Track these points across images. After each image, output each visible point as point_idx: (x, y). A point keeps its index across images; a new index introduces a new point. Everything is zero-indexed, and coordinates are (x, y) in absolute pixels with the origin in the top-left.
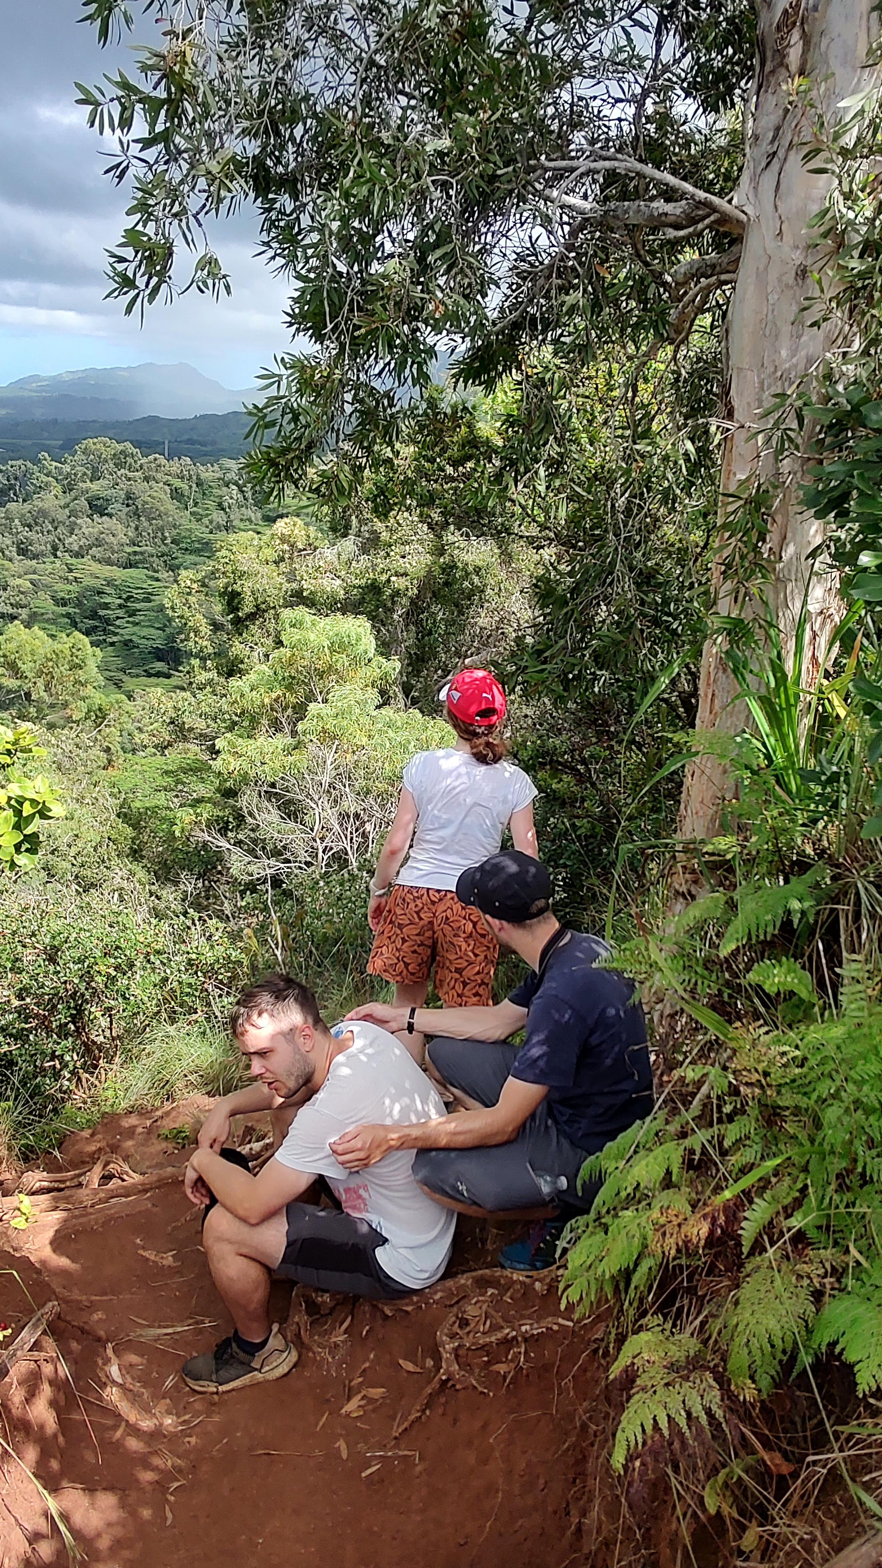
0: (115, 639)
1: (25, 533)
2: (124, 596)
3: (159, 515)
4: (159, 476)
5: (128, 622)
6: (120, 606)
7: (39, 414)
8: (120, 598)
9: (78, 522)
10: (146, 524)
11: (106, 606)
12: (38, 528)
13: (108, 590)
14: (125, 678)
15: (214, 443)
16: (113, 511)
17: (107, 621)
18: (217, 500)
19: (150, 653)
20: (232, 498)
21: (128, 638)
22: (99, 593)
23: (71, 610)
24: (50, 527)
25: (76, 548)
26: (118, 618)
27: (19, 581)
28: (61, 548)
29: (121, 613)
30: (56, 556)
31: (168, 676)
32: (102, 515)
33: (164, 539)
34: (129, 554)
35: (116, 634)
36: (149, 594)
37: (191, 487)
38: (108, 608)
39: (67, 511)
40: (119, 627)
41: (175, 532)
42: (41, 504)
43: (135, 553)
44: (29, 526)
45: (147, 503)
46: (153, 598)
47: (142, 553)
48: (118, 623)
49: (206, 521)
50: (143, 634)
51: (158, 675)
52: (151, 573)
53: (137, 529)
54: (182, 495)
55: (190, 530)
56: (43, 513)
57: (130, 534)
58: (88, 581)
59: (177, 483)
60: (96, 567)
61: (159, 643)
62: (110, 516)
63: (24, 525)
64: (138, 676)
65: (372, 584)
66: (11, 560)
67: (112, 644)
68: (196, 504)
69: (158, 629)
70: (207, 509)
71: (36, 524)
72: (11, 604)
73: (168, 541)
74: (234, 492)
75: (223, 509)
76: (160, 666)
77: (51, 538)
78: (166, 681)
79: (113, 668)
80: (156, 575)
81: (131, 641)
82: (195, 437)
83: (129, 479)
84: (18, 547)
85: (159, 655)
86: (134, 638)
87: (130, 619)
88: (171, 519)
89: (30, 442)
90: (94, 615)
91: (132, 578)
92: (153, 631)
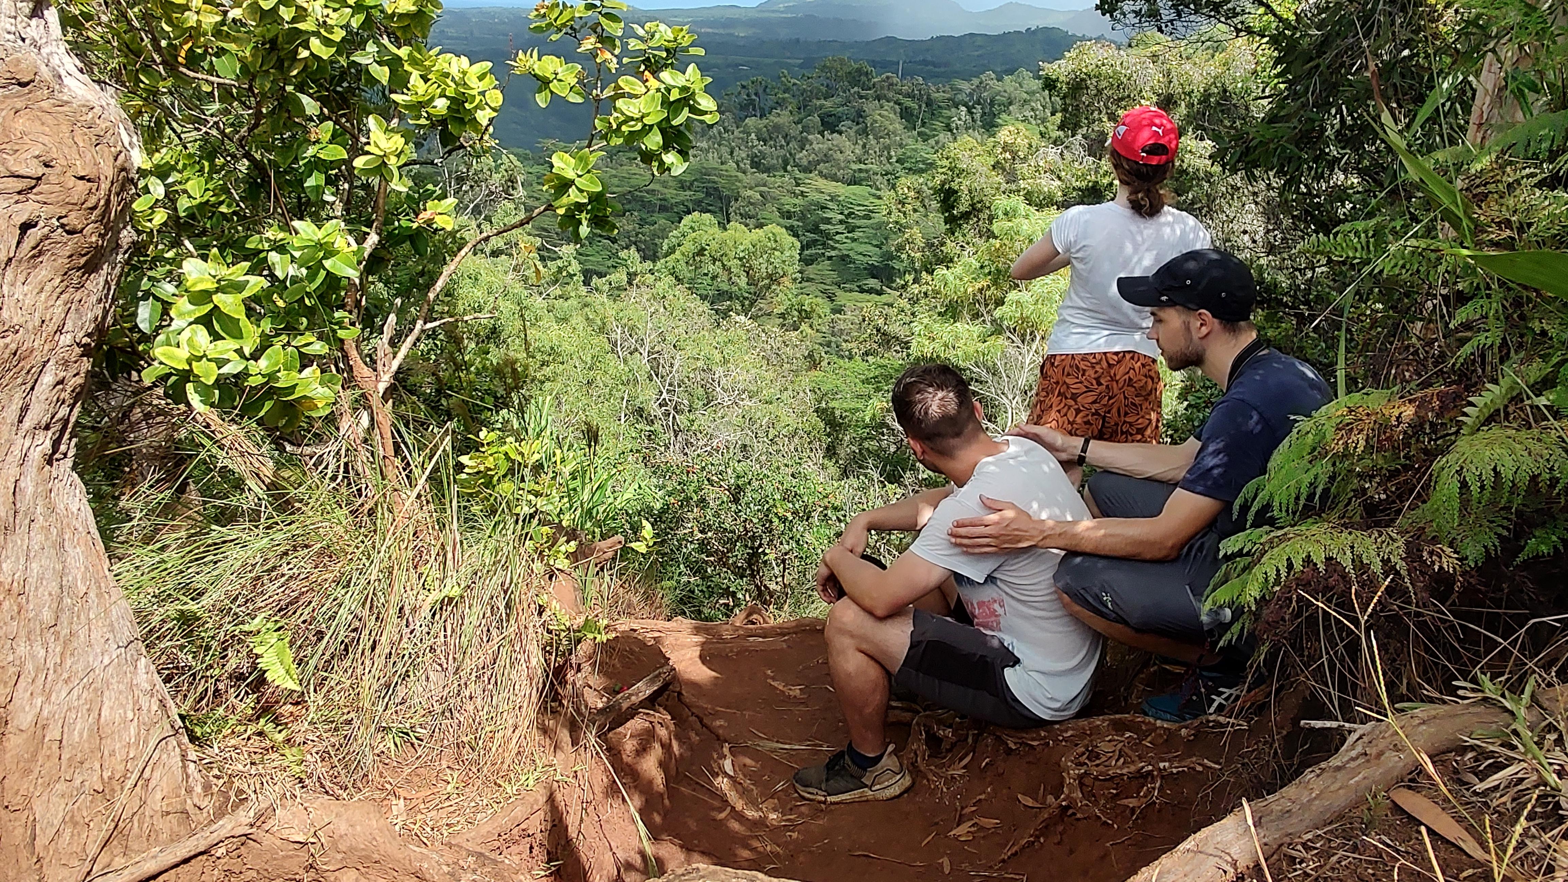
0: (833, 253)
1: (761, 146)
2: (846, 212)
3: (888, 134)
4: (891, 94)
5: (847, 238)
6: (841, 222)
7: (784, 34)
8: (841, 213)
9: (810, 137)
10: (873, 142)
11: (828, 221)
12: (772, 143)
13: (831, 205)
14: (839, 293)
15: (946, 65)
16: (844, 129)
17: (828, 236)
18: (945, 121)
19: (865, 269)
20: (960, 119)
21: (845, 252)
22: (823, 208)
23: (796, 223)
24: (783, 143)
25: (805, 162)
26: (837, 233)
27: (749, 193)
28: (792, 163)
29: (841, 228)
30: (786, 171)
31: (880, 293)
32: (833, 132)
33: (889, 157)
34: (855, 171)
35: (834, 249)
36: (870, 211)
37: (920, 107)
38: (829, 223)
39: (800, 126)
40: (837, 242)
41: (900, 151)
42: (776, 120)
43: (860, 170)
44: (765, 141)
45: (876, 122)
46: (873, 215)
47: (867, 171)
48: (837, 237)
49: (932, 142)
50: (861, 250)
51: (870, 291)
52: (873, 191)
53: (864, 146)
54: (912, 115)
55: (915, 150)
56: (777, 128)
57: (857, 151)
58: (814, 196)
59: (908, 102)
60: (821, 183)
61: (874, 260)
62: (840, 133)
63: (759, 140)
64: (851, 291)
65: (1093, 187)
66: (744, 172)
67: (830, 258)
68: (924, 124)
69: (876, 246)
70: (935, 130)
71: (771, 138)
72: (741, 214)
73: (894, 160)
74: (963, 113)
75: (951, 130)
76: (873, 283)
77: (782, 152)
78: (877, 298)
79: (828, 281)
80: (878, 193)
81: (848, 256)
82: (929, 58)
83: (861, 97)
84: (752, 161)
85: (873, 272)
86: (851, 253)
87: (850, 235)
88: (898, 138)
89: (772, 60)
90: (815, 229)
91: (854, 194)
92: (870, 248)
